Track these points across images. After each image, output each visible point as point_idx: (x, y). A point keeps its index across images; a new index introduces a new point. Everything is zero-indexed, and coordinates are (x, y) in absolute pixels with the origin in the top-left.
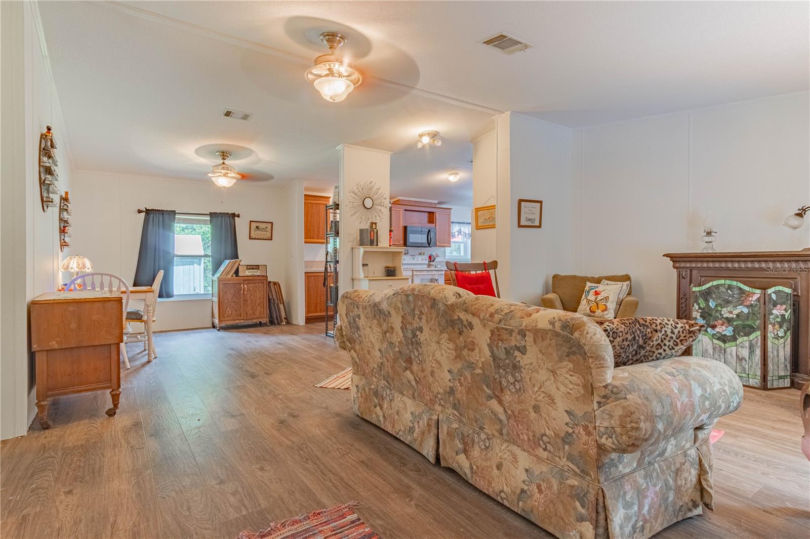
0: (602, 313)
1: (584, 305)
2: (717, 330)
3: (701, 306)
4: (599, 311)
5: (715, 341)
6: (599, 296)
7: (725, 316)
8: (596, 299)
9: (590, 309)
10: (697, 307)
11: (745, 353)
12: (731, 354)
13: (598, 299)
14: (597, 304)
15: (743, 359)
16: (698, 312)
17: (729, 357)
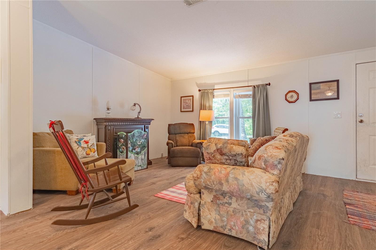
0: (94, 154)
1: (82, 151)
2: (136, 150)
3: (131, 141)
4: (92, 153)
5: (135, 155)
6: (89, 143)
7: (138, 144)
8: (88, 146)
9: (86, 153)
10: (130, 142)
11: (143, 157)
12: (140, 159)
13: (89, 146)
14: (90, 149)
15: (143, 159)
16: (130, 144)
17: (139, 160)
